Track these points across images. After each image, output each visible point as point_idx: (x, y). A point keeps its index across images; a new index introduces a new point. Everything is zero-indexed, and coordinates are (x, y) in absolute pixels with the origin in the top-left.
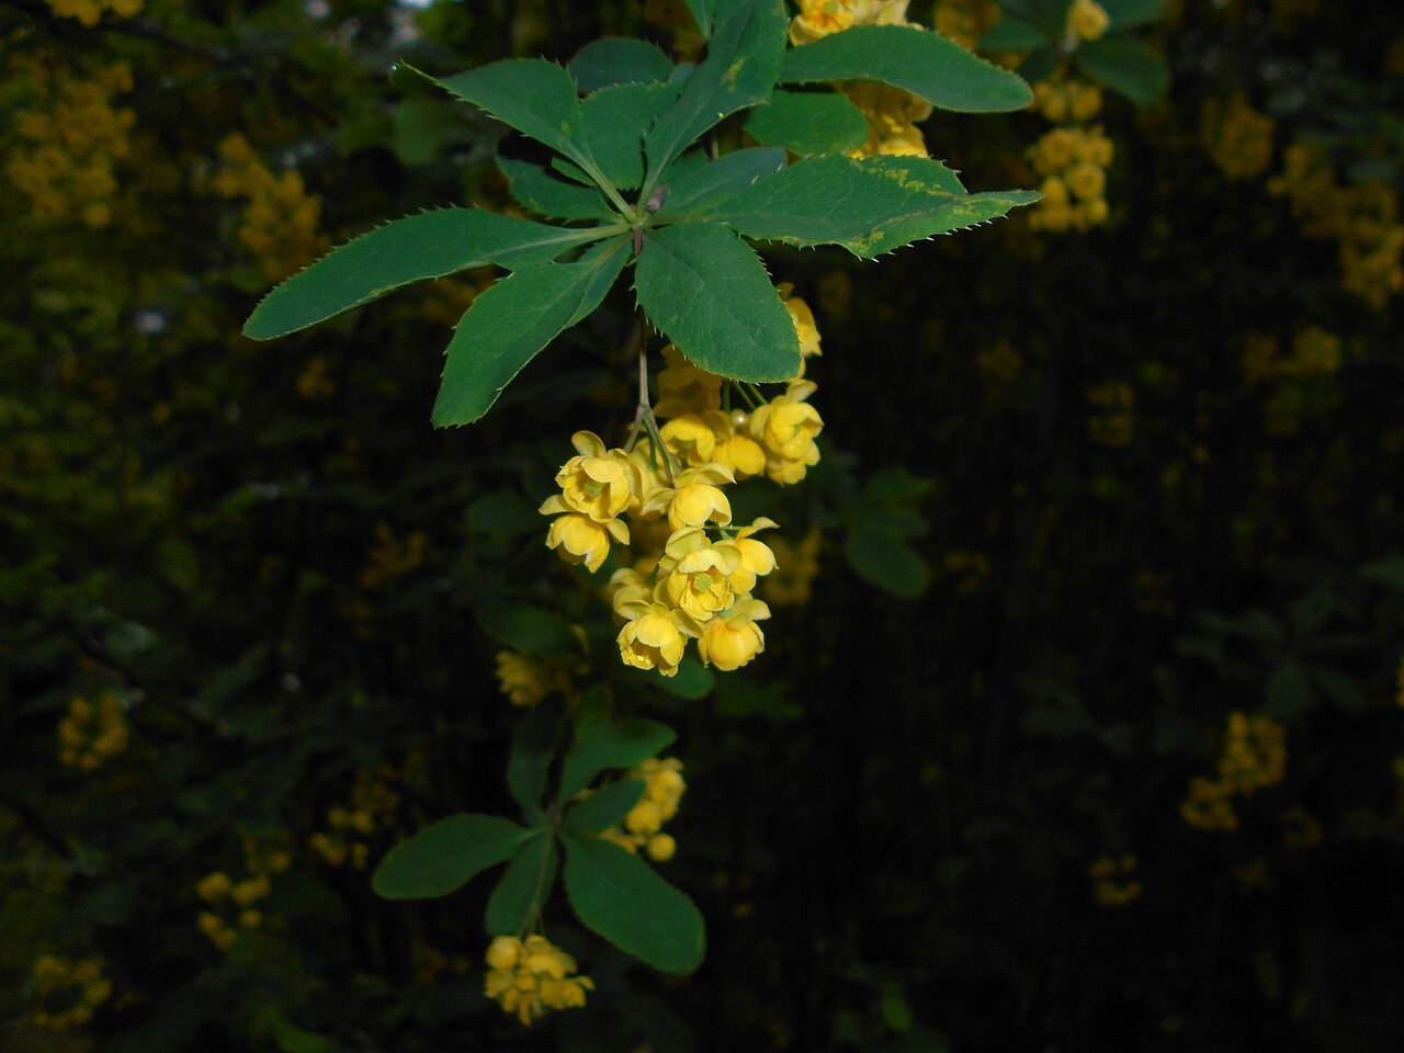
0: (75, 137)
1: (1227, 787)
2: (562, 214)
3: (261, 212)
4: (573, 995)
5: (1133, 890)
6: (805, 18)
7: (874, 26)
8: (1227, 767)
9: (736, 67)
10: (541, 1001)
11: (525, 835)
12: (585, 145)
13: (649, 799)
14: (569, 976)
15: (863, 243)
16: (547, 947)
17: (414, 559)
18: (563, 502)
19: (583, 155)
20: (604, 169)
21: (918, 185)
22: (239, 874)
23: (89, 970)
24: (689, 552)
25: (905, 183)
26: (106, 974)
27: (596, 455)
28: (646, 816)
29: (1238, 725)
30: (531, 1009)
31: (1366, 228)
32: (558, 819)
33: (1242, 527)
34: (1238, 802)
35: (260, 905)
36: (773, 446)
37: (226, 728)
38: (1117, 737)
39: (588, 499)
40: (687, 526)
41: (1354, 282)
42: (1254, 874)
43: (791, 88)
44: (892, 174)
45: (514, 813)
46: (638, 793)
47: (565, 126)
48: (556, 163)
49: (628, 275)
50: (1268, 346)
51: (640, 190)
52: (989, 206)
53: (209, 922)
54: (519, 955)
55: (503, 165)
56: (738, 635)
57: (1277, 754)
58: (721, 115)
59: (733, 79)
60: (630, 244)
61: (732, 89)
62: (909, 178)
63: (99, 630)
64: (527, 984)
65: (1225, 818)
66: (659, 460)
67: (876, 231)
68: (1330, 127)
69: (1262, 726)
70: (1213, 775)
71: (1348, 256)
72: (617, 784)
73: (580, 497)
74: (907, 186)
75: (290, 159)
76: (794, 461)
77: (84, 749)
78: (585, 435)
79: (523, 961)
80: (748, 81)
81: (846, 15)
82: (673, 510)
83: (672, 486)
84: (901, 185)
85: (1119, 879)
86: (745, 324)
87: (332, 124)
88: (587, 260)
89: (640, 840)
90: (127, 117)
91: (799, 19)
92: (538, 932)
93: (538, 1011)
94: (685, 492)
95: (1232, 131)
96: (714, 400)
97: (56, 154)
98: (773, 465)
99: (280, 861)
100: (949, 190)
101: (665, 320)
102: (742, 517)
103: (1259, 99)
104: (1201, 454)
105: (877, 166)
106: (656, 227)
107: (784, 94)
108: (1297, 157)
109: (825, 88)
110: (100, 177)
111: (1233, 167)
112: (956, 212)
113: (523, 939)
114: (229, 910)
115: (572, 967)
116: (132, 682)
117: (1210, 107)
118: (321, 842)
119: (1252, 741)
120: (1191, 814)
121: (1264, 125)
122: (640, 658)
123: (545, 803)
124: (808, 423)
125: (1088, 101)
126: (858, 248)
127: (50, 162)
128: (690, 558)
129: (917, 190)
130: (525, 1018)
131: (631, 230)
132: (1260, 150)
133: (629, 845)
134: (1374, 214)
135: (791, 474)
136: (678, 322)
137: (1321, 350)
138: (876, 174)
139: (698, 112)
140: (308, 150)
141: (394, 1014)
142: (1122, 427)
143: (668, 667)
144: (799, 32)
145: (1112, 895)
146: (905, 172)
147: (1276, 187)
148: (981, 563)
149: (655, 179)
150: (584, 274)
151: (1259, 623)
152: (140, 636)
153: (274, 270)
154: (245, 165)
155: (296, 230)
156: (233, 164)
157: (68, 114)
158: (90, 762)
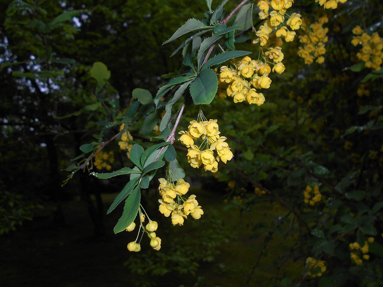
0: (314, 39)
22: (362, 244)
23: (321, 263)
26: (325, 265)
35: (369, 253)
37: (347, 196)
53: (354, 256)
63: (312, 168)
77: (310, 199)
90: (327, 30)
97: (310, 46)
99: (372, 240)
110: (322, 50)
114: (359, 253)
152: (323, 170)
153: (368, 65)
154: (360, 35)
155: (377, 51)
156: (356, 35)
157: (313, 34)
158: (312, 203)
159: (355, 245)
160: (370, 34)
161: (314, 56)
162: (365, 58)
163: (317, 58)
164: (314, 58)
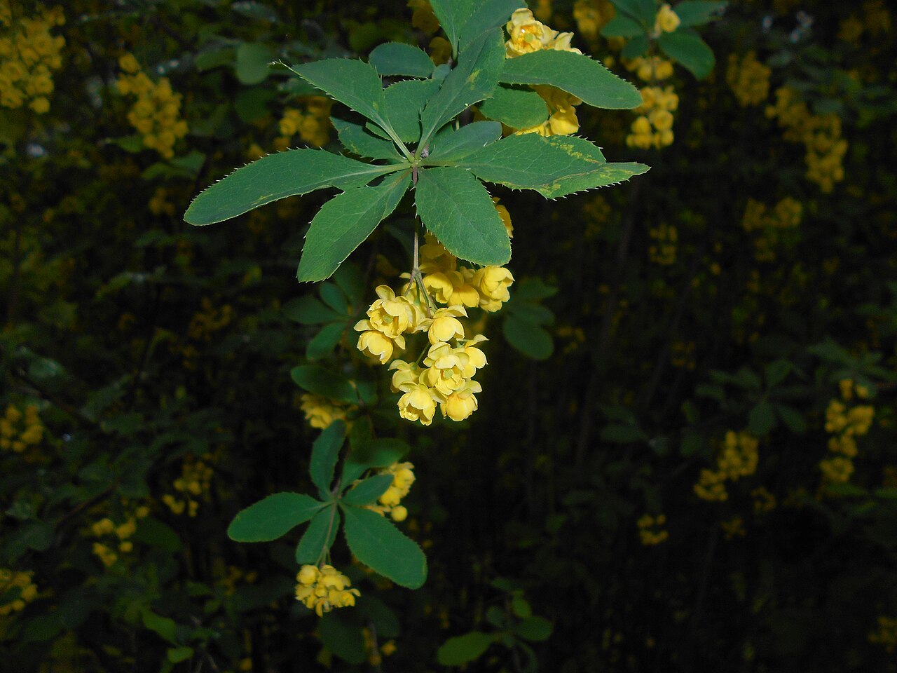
0: (28, 54)
1: (722, 475)
2: (370, 155)
3: (144, 106)
4: (348, 599)
5: (663, 535)
6: (513, 43)
7: (553, 50)
8: (723, 464)
9: (475, 75)
10: (329, 602)
11: (320, 505)
12: (386, 116)
13: (394, 486)
14: (346, 588)
15: (549, 189)
16: (334, 571)
17: (225, 321)
18: (369, 324)
19: (385, 122)
20: (396, 131)
21: (578, 155)
22: (119, 520)
23: (24, 578)
24: (440, 356)
25: (571, 153)
26: (34, 580)
27: (389, 299)
28: (392, 496)
29: (731, 439)
30: (323, 606)
31: (822, 141)
32: (340, 497)
33: (739, 315)
34: (728, 483)
35: (131, 538)
36: (485, 292)
37: (105, 427)
38: (658, 444)
39: (384, 324)
40: (440, 341)
41: (813, 174)
42: (734, 526)
43: (505, 86)
44: (564, 147)
45: (313, 491)
46: (389, 482)
47: (375, 104)
48: (368, 125)
49: (410, 196)
50: (761, 208)
51: (417, 144)
52: (619, 173)
53: (100, 549)
54: (317, 576)
55: (335, 122)
56: (464, 401)
57: (753, 457)
58: (467, 105)
59: (473, 82)
60: (410, 176)
61: (472, 88)
62: (574, 149)
63: (25, 363)
64: (322, 593)
65: (720, 494)
66: (422, 299)
67: (556, 183)
68: (804, 77)
69: (745, 440)
70: (715, 469)
71: (811, 158)
72: (375, 477)
73: (380, 322)
74: (572, 155)
75: (161, 70)
76: (497, 300)
77: (15, 438)
78: (383, 287)
79: (319, 580)
80: (482, 83)
81: (537, 41)
82: (432, 332)
83: (431, 318)
84: (569, 154)
85: (655, 529)
86: (480, 231)
87: (195, 52)
88: (385, 184)
89: (387, 510)
90: (60, 41)
91: (509, 43)
92: (327, 564)
93: (328, 609)
94: (439, 322)
95: (746, 75)
96: (453, 265)
97: (16, 65)
98: (484, 302)
99: (143, 512)
100: (596, 159)
101: (434, 226)
102: (470, 335)
103: (763, 56)
104: (715, 269)
105: (556, 141)
106: (426, 167)
107: (502, 89)
108: (783, 94)
109: (525, 88)
110: (44, 82)
111: (745, 98)
112: (601, 177)
113: (319, 567)
114: (112, 541)
115: (348, 584)
116: (44, 396)
117: (733, 58)
118: (169, 500)
119: (739, 448)
120: (700, 491)
121: (765, 72)
122: (410, 414)
123: (332, 487)
124: (506, 280)
125: (665, 70)
126: (547, 192)
127: (13, 70)
128: (442, 360)
129: (578, 158)
130: (319, 612)
131: (411, 167)
132: (762, 88)
133: (380, 511)
134: (828, 133)
135: (494, 307)
136: (441, 228)
137: (791, 211)
138: (555, 146)
139: (452, 100)
140: (174, 64)
141: (211, 607)
142: (670, 252)
143: (426, 420)
144: (510, 51)
145: (649, 538)
146: (572, 146)
147: (770, 112)
148: (579, 333)
149: (426, 139)
150: (384, 193)
151: (746, 377)
152: (51, 368)
153: (150, 142)
154: (134, 74)
155: (166, 117)
156: (126, 73)
157: (24, 40)
158: (18, 446)
159: (105, 525)
160: (155, 78)
161: (25, 92)
162: (143, 125)
163: (31, 99)
164: (26, 97)
